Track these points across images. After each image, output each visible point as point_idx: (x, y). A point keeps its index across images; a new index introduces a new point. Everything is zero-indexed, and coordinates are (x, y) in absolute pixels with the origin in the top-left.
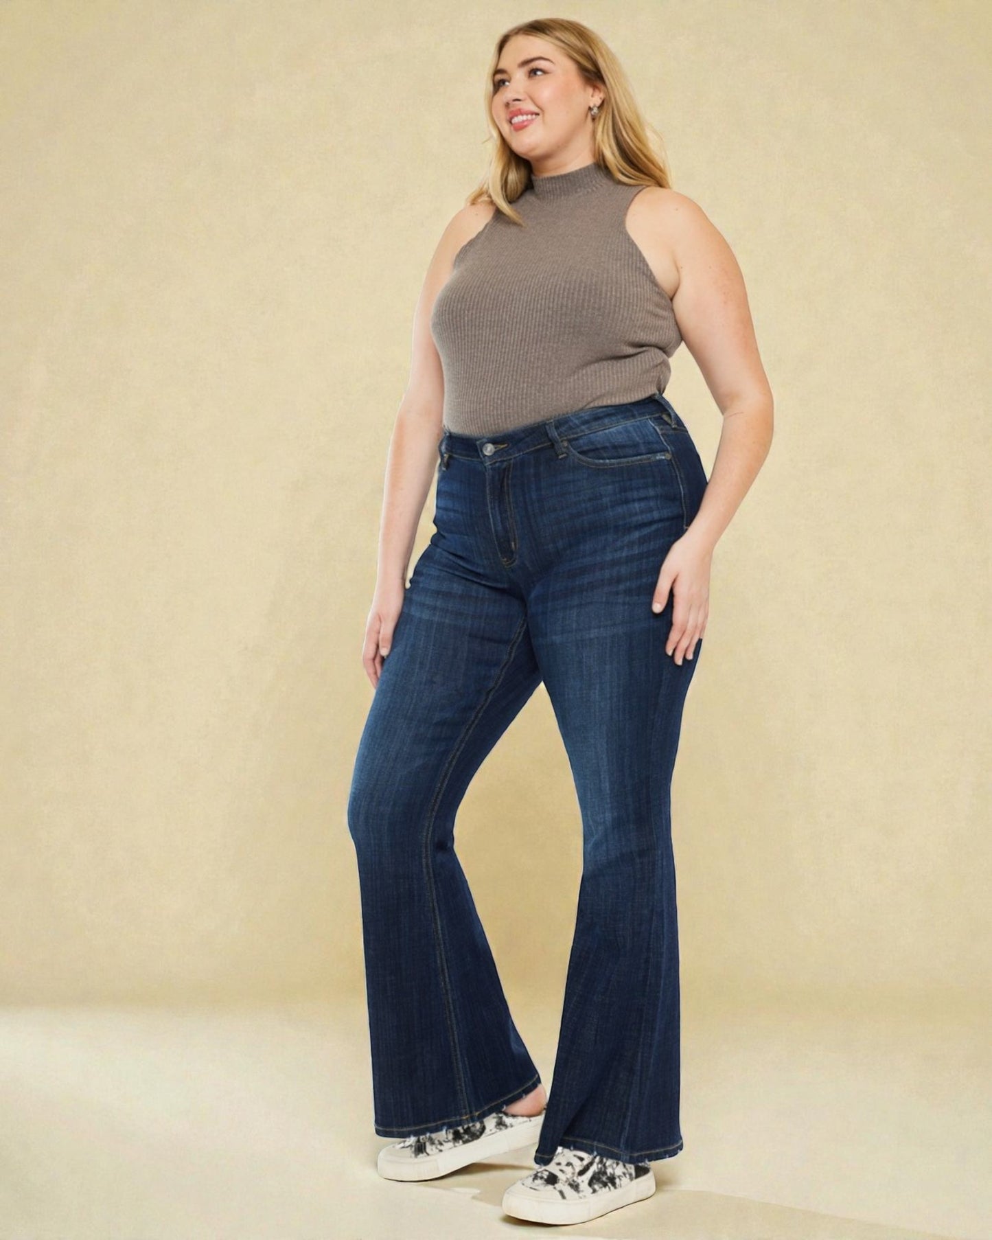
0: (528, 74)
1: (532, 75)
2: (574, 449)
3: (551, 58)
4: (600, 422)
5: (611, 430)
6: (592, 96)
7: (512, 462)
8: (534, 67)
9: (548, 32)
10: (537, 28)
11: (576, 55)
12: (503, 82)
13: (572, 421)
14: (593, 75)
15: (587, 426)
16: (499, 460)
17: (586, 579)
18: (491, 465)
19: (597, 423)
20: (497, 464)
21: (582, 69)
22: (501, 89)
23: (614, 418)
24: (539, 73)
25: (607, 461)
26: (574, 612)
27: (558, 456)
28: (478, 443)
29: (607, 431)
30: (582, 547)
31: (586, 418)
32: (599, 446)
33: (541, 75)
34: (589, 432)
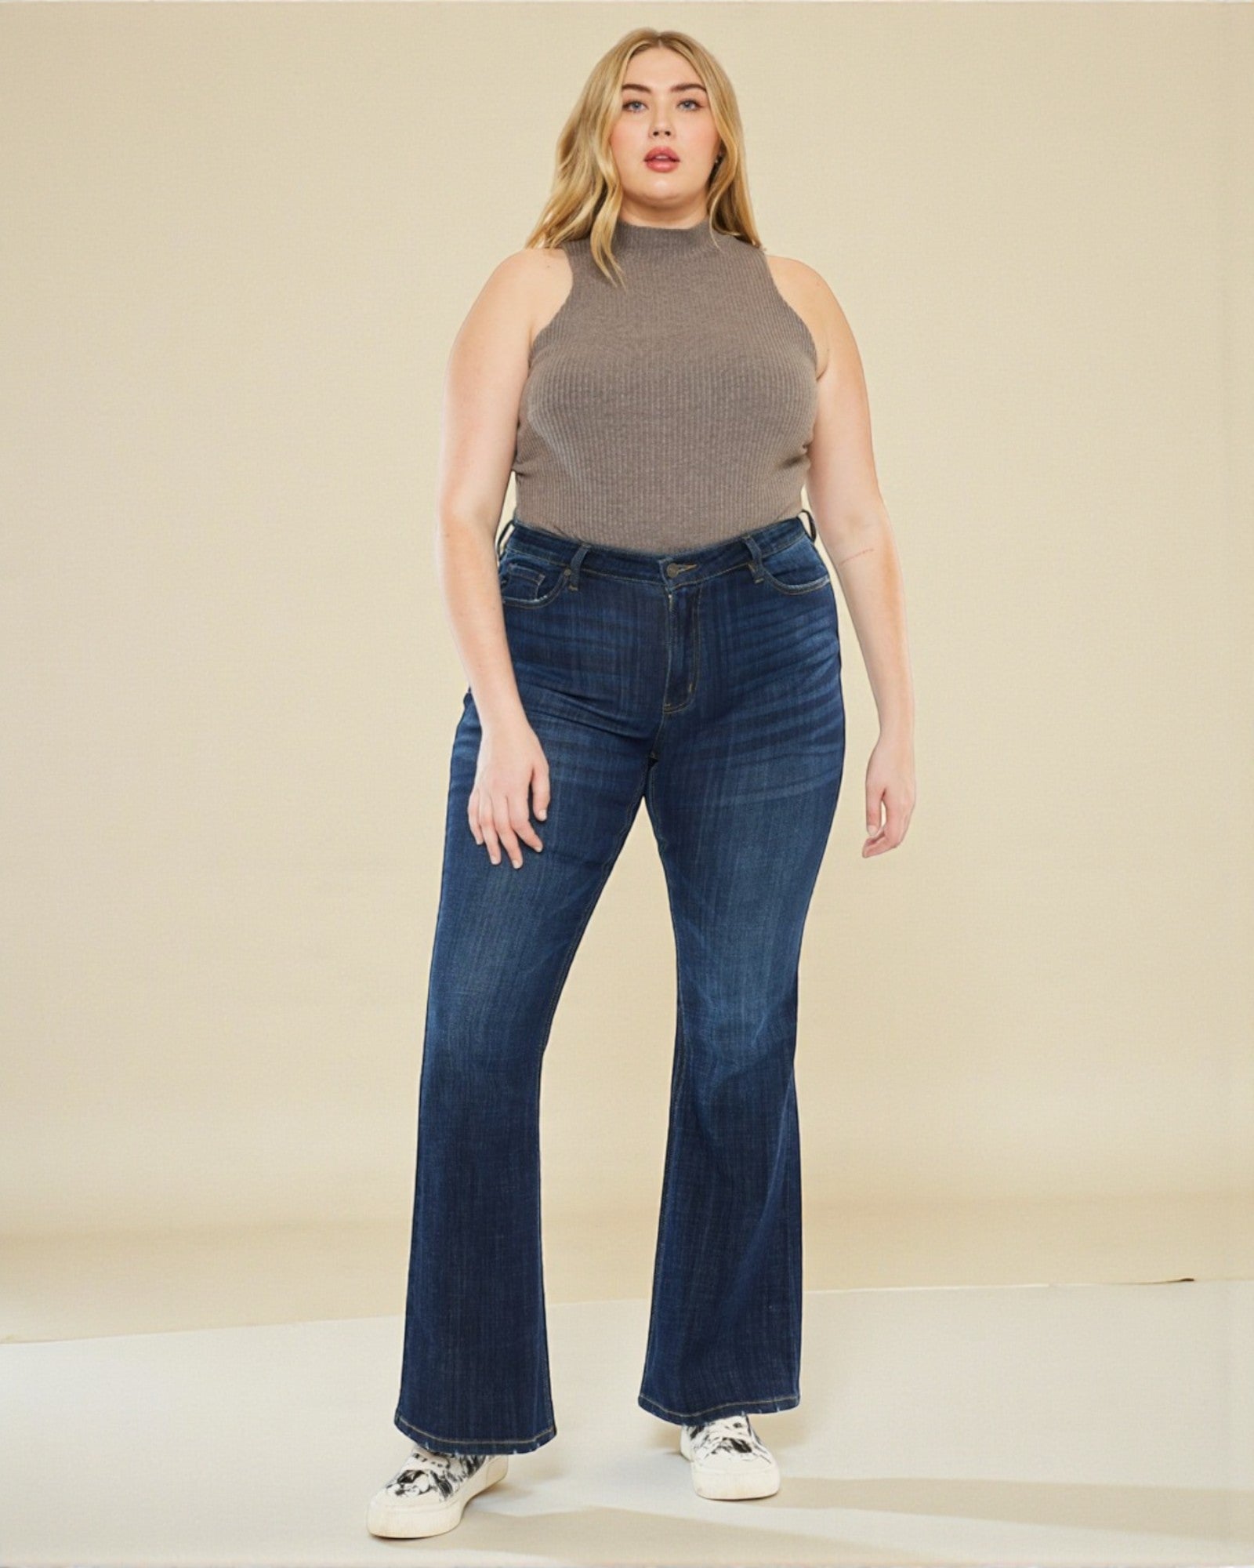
0: (678, 103)
1: (682, 106)
2: (767, 571)
7: (702, 586)
13: (764, 537)
15: (775, 543)
16: (686, 583)
17: (780, 727)
18: (676, 590)
20: (684, 590)
24: (692, 105)
26: (766, 767)
27: (753, 580)
28: (660, 562)
30: (767, 690)
31: (774, 534)
33: (693, 108)
34: (777, 551)
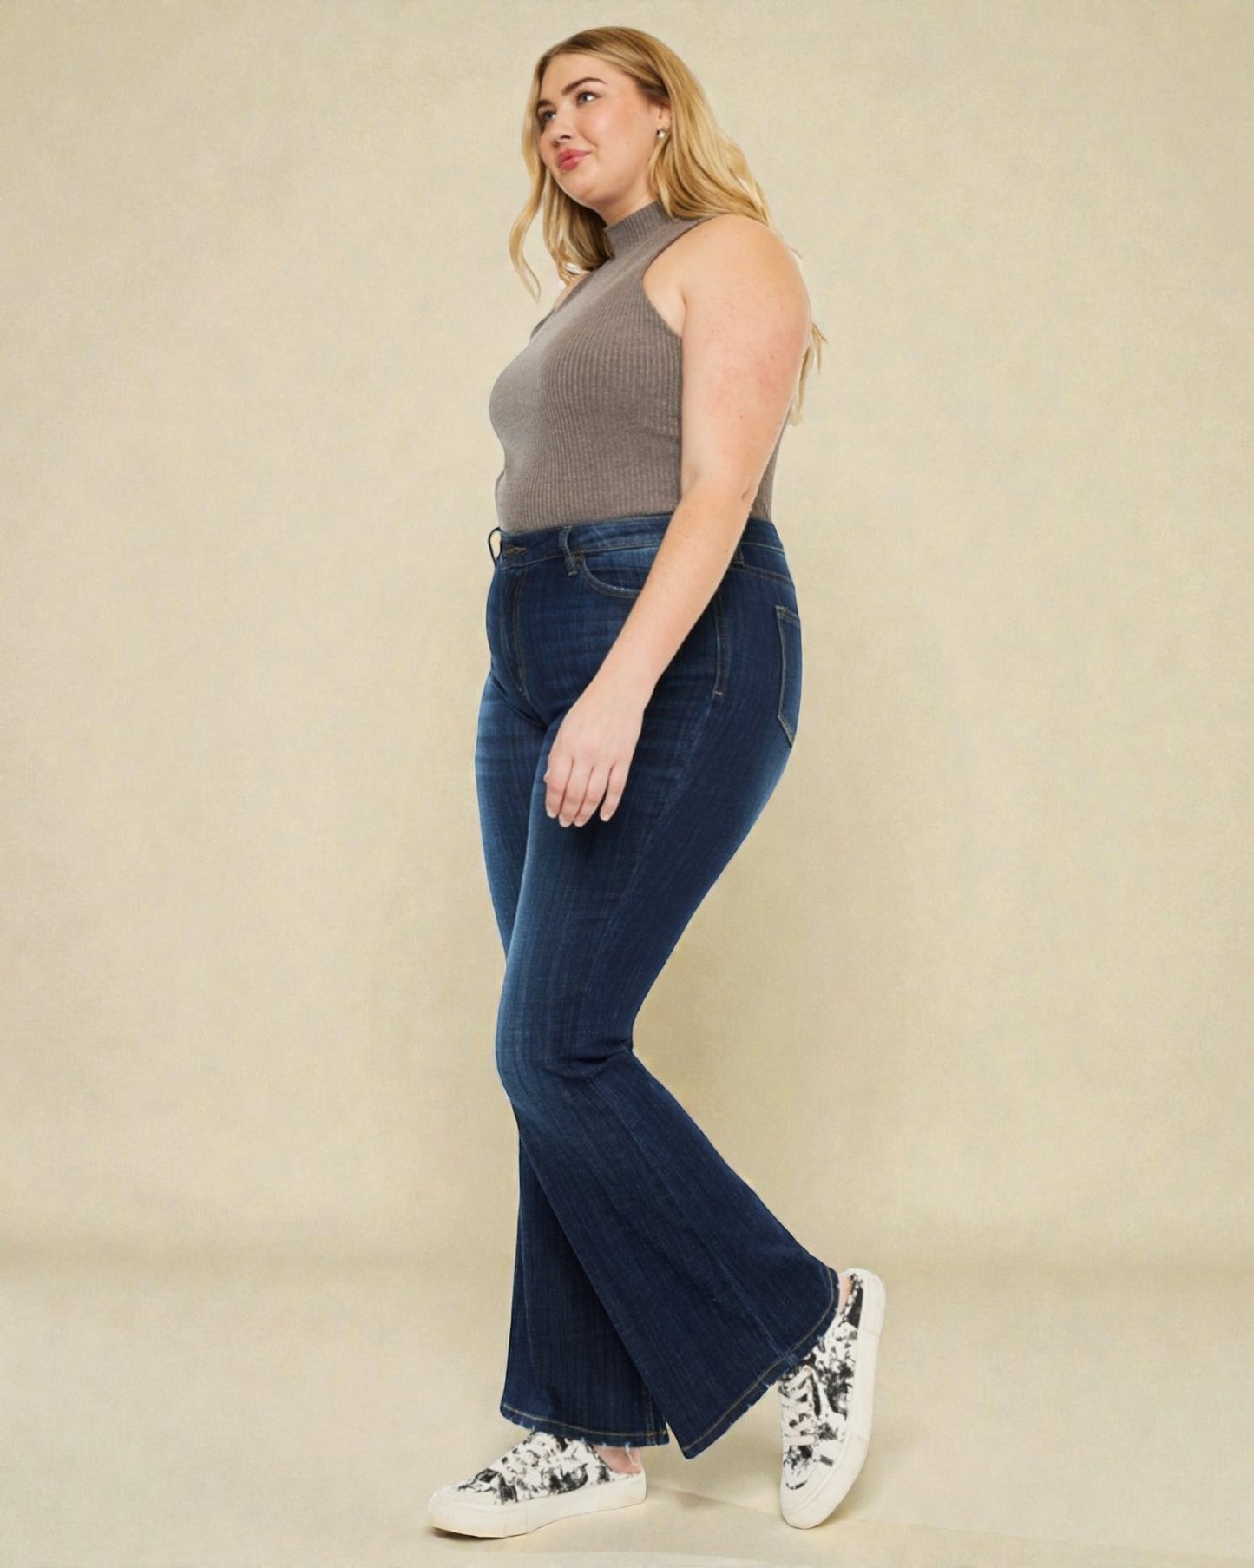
0: (575, 100)
1: (581, 101)
2: (588, 567)
3: (601, 78)
4: (628, 538)
5: (641, 550)
6: (660, 117)
7: (526, 570)
8: (582, 91)
9: (595, 47)
10: (582, 43)
11: (633, 70)
12: (549, 114)
13: (593, 531)
14: (656, 90)
15: (610, 540)
18: (506, 570)
19: (624, 539)
21: (643, 86)
22: (548, 124)
23: (647, 536)
24: (590, 98)
25: (623, 589)
27: (567, 572)
29: (635, 551)
31: (613, 530)
32: (618, 569)
33: (592, 100)
34: (613, 548)
